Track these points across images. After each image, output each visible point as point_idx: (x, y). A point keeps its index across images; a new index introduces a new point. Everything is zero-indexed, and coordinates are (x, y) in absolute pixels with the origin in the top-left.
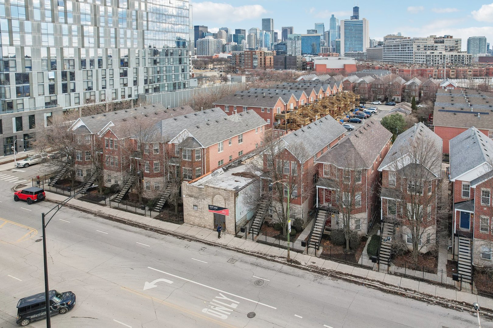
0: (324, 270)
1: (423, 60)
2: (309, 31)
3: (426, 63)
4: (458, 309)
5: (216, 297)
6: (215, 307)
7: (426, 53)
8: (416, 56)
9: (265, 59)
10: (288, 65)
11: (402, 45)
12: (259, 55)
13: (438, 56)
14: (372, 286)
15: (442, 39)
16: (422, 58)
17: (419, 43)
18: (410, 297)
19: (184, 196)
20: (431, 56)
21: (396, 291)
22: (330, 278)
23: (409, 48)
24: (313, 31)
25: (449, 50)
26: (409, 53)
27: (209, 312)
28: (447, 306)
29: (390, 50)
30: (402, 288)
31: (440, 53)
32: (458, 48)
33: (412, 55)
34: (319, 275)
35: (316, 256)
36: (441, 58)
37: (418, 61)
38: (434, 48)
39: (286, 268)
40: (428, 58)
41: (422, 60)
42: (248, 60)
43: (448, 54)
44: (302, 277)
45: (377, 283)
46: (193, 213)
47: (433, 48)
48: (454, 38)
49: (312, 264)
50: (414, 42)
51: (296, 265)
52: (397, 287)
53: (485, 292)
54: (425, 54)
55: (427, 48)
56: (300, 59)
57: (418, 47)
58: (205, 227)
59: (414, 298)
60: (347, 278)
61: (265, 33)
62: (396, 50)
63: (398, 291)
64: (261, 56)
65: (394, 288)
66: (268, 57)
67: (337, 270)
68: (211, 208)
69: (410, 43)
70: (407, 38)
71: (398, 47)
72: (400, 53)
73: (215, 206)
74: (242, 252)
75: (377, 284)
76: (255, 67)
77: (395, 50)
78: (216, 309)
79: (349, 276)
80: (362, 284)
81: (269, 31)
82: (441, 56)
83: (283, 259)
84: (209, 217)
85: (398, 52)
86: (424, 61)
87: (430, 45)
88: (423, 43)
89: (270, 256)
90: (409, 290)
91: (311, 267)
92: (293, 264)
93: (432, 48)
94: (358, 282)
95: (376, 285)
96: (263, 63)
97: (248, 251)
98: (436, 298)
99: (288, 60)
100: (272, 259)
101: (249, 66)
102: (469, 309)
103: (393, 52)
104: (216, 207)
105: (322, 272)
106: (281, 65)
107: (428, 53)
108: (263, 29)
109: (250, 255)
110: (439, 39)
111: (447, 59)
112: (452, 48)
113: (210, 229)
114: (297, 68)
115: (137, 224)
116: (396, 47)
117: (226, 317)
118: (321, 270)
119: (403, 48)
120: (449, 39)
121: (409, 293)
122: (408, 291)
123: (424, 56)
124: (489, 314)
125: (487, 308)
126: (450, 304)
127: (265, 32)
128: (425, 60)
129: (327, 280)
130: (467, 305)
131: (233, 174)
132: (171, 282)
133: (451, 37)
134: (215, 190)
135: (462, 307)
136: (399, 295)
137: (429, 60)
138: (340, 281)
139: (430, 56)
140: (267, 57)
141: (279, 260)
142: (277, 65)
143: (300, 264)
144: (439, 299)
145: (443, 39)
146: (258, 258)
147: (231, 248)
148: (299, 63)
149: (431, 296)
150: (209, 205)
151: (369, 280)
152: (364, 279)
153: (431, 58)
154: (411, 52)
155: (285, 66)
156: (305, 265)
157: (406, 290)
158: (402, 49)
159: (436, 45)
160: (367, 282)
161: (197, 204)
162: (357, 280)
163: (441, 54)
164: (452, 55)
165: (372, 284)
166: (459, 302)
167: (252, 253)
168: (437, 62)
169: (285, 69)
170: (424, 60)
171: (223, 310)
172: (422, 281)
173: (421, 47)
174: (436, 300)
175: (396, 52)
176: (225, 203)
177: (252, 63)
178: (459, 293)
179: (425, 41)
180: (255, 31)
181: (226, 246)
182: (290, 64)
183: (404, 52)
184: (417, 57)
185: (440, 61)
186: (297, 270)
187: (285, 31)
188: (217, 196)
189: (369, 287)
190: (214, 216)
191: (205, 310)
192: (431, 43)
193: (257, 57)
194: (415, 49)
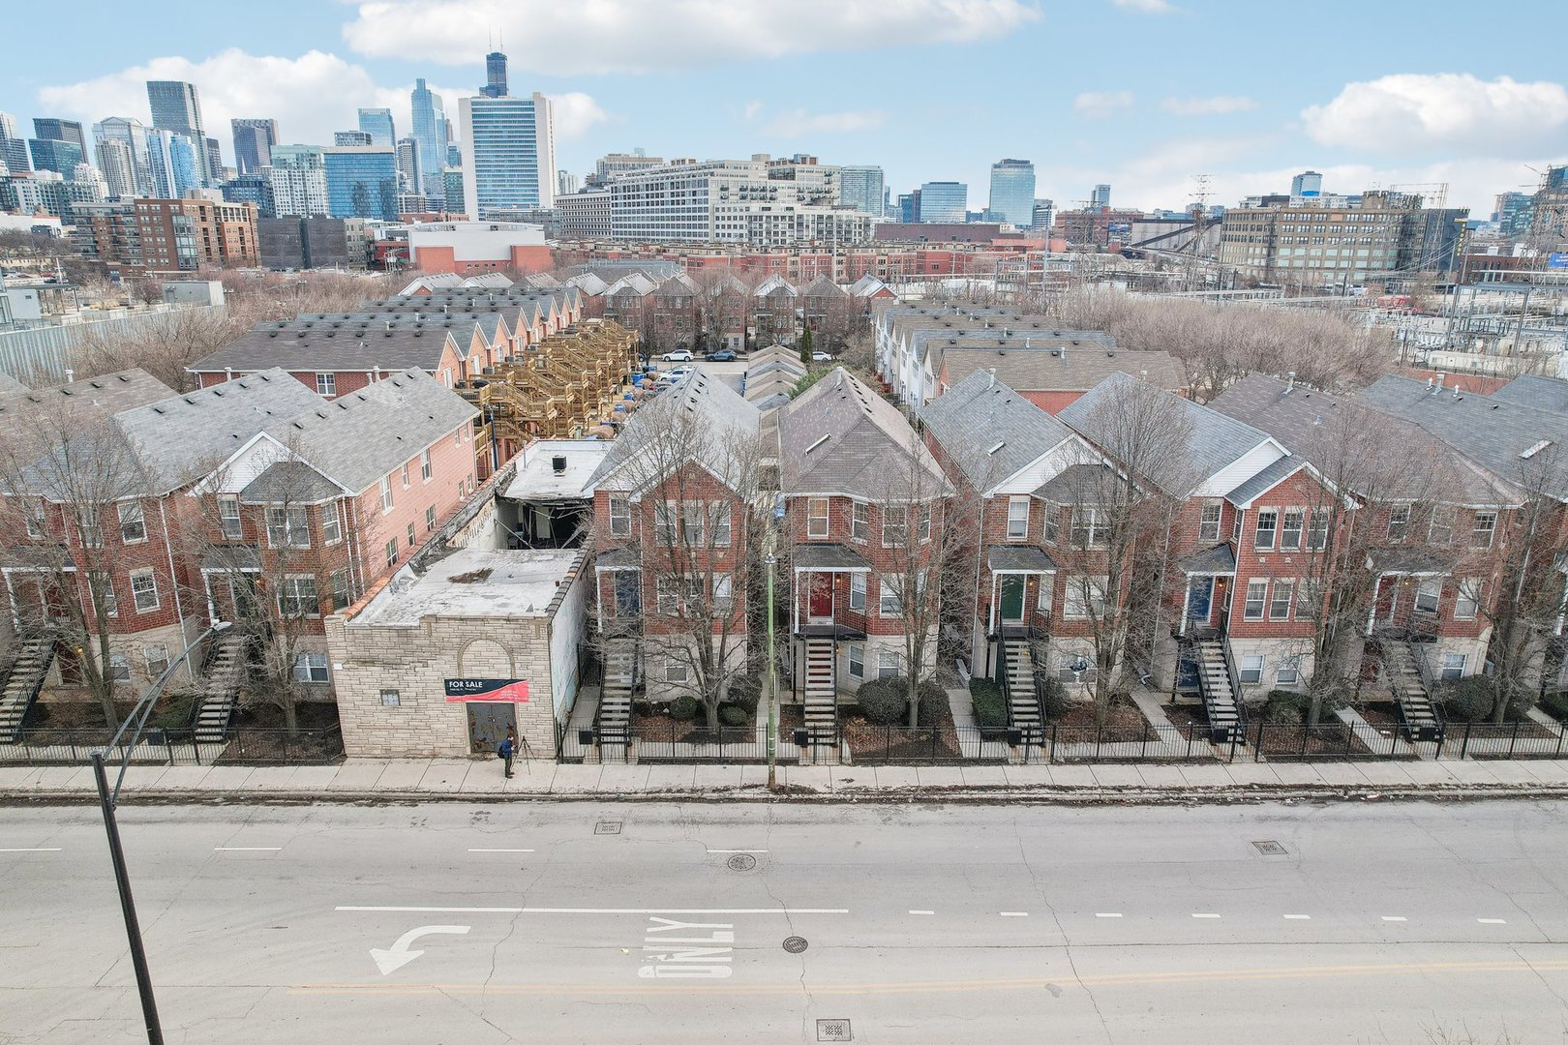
0: (890, 793)
1: (738, 231)
2: (341, 138)
3: (750, 240)
4: (1252, 801)
5: (649, 930)
6: (670, 955)
7: (748, 209)
8: (718, 218)
9: (220, 230)
10: (314, 251)
11: (672, 183)
12: (198, 215)
13: (783, 218)
14: (1035, 799)
15: (789, 166)
16: (735, 227)
17: (724, 178)
18: (1137, 804)
19: (337, 666)
20: (764, 218)
21: (1098, 796)
22: (919, 806)
23: (694, 193)
24: (358, 136)
25: (808, 199)
26: (694, 210)
27: (661, 971)
28: (1224, 802)
29: (636, 201)
30: (1107, 788)
31: (787, 209)
32: (832, 195)
33: (706, 218)
34: (883, 806)
35: (842, 763)
36: (791, 226)
37: (724, 235)
38: (769, 196)
39: (780, 810)
40: (755, 225)
41: (735, 231)
42: (154, 235)
43: (811, 212)
44: (845, 821)
45: (1042, 791)
46: (381, 717)
47: (766, 195)
48: (820, 162)
49: (845, 784)
50: (712, 174)
51: (806, 797)
52: (1095, 789)
53: (1277, 752)
54: (744, 214)
55: (748, 193)
56: (357, 229)
57: (722, 189)
58: (434, 756)
59: (1146, 802)
60: (961, 796)
61: (173, 140)
62: (655, 200)
63: (1103, 797)
64: (204, 219)
65: (1089, 792)
66: (231, 225)
67: (925, 784)
68: (454, 689)
69: (697, 178)
70: (687, 162)
71: (660, 191)
72: (667, 211)
73: (470, 681)
74: (618, 799)
75: (1043, 793)
76: (187, 261)
77: (650, 200)
78: (677, 958)
79: (965, 791)
80: (1008, 801)
81: (186, 131)
82: (791, 218)
83: (756, 791)
84: (452, 721)
85: (660, 207)
86: (741, 235)
87: (755, 186)
88: (736, 179)
89: (714, 791)
90: (1126, 788)
91: (852, 793)
92: (794, 796)
93: (762, 193)
94: (994, 799)
95: (1045, 796)
96: (215, 246)
97: (636, 793)
98: (1194, 789)
99: (312, 234)
100: (724, 796)
101: (163, 257)
102: (1272, 795)
103: (645, 207)
104: (474, 681)
105: (888, 797)
106: (289, 253)
107: (755, 207)
108: (161, 122)
109: (647, 800)
110: (779, 167)
111: (807, 226)
112: (816, 196)
113: (457, 757)
114: (351, 263)
115: (157, 794)
116: (655, 192)
117: (727, 971)
118: (881, 793)
119: (678, 196)
120: (807, 166)
121: (1128, 795)
122: (1125, 791)
123: (741, 218)
124: (1314, 794)
125: (1303, 782)
126: (1229, 796)
127: (169, 134)
128: (745, 231)
129: (914, 812)
130: (1263, 787)
131: (453, 580)
132: (464, 930)
133: (814, 161)
134: (469, 628)
135: (1258, 795)
136: (1107, 805)
137: (758, 230)
138: (948, 808)
139: (761, 218)
140: (226, 226)
141: (746, 796)
142: (273, 253)
143: (813, 792)
144: (1200, 790)
145: (792, 166)
146: (681, 804)
147: (572, 796)
148: (355, 245)
149: (1181, 790)
150: (447, 682)
151: (1017, 788)
152: (1006, 788)
153: (764, 226)
154: (703, 206)
155: (306, 255)
156: (827, 790)
157: (1119, 789)
158: (675, 199)
159: (773, 183)
160: (1017, 794)
161: (395, 685)
162: (990, 796)
163: (790, 213)
164: (821, 217)
165: (1034, 796)
166: (1245, 787)
167: (650, 796)
168: (780, 238)
169: (306, 268)
170: (741, 231)
171: (704, 956)
172: (1141, 763)
173: (734, 189)
174: (1196, 795)
175: (655, 207)
176: (513, 664)
177: (173, 249)
178: (1230, 768)
179: (743, 172)
180: (126, 132)
181: (550, 793)
182: (323, 251)
183: (681, 206)
184: (721, 223)
185: (787, 233)
186: (815, 808)
187: (245, 134)
188: (477, 647)
189: (1031, 805)
190: (470, 713)
191: (646, 972)
192: (758, 177)
193: (190, 223)
194: (714, 197)
